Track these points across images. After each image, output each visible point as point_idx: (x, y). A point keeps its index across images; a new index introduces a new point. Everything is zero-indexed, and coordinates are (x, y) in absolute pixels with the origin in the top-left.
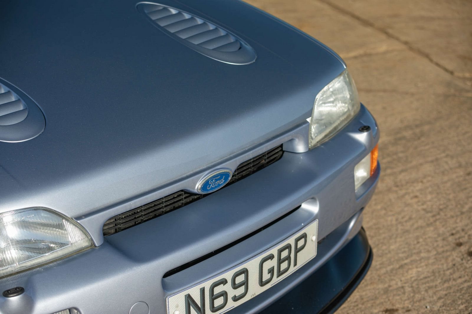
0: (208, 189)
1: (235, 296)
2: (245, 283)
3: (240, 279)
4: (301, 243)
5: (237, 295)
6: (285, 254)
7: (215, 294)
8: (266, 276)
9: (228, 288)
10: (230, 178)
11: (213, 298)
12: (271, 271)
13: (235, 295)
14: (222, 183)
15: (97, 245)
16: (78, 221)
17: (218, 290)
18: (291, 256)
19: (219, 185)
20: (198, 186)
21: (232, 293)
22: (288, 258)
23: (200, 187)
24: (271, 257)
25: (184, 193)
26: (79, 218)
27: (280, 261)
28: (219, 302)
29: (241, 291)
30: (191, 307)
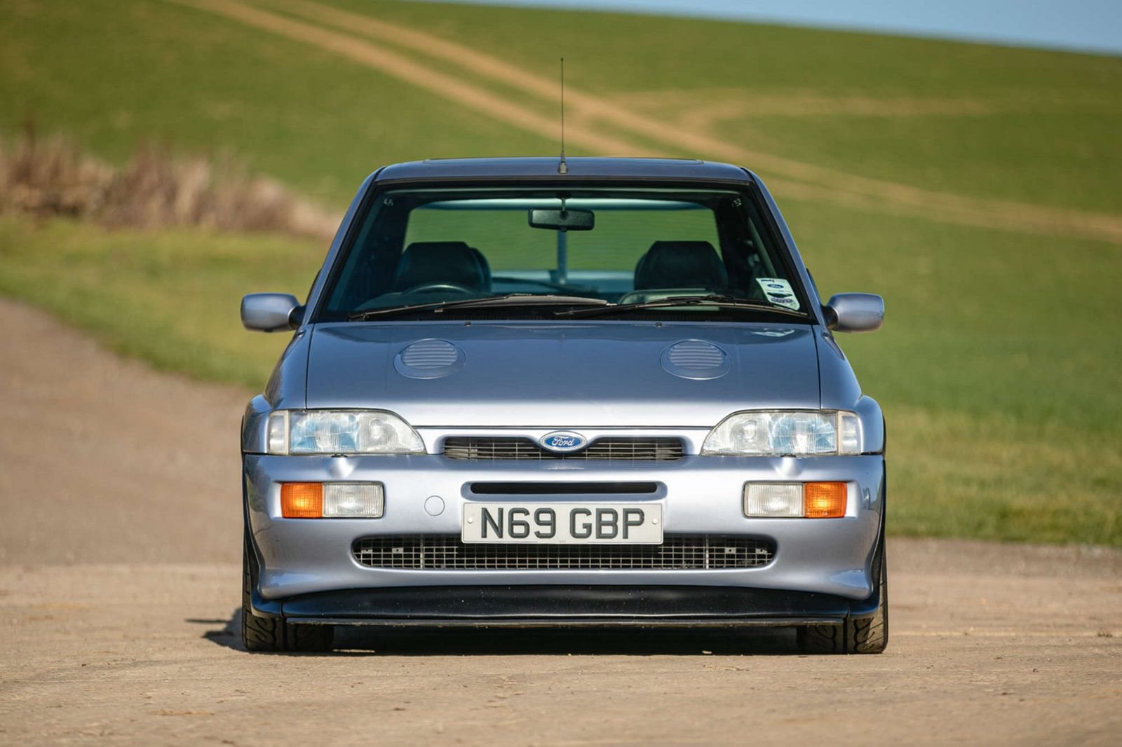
1: (539, 532)
2: (552, 524)
3: (545, 517)
4: (633, 517)
5: (541, 532)
6: (607, 517)
7: (514, 519)
8: (580, 530)
9: (530, 519)
10: (583, 445)
11: (512, 524)
12: (588, 527)
15: (428, 453)
17: (517, 517)
18: (618, 523)
21: (534, 527)
22: (614, 524)
24: (588, 513)
26: (420, 427)
27: (600, 523)
28: (519, 530)
29: (546, 530)
30: (488, 522)
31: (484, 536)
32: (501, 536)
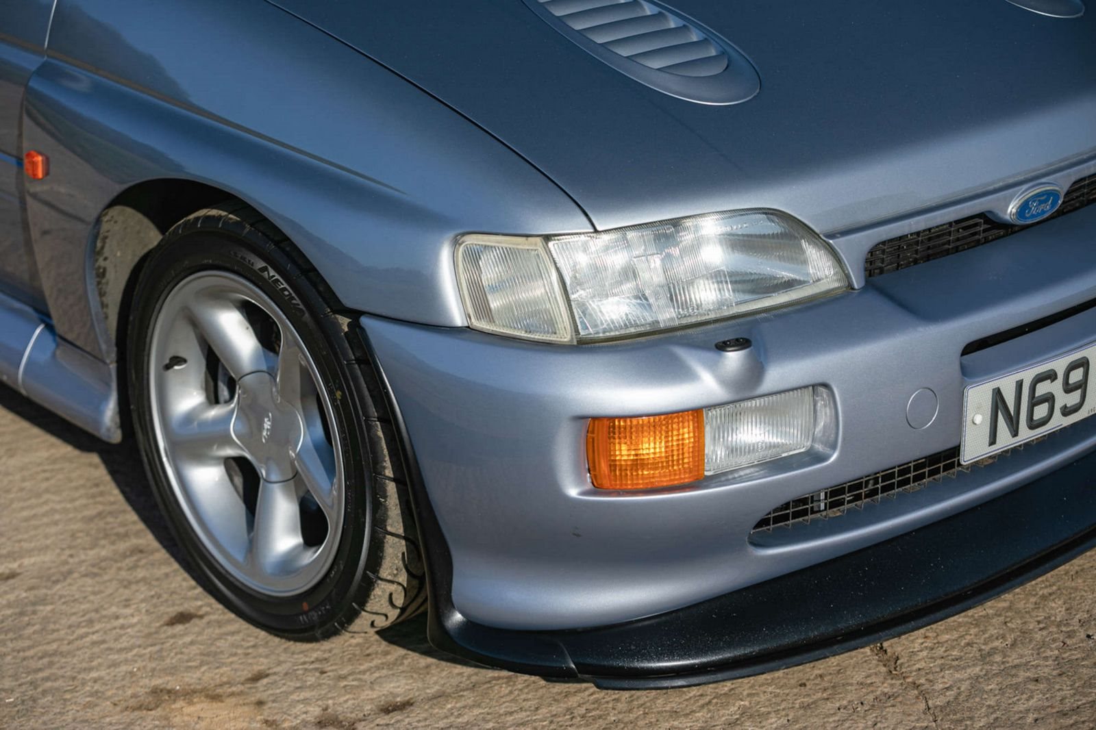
0: (1027, 215)
1: (1065, 407)
2: (1083, 386)
3: (1076, 376)
5: (1068, 406)
7: (1037, 395)
9: (1056, 388)
10: (1060, 202)
11: (1034, 402)
13: (1066, 405)
14: (1048, 209)
15: (856, 287)
16: (831, 241)
17: (1042, 389)
19: (1043, 212)
20: (1012, 208)
21: (1063, 399)
23: (1014, 211)
25: (982, 221)
26: (832, 236)
28: (1041, 411)
29: (1074, 398)
30: (1000, 413)
31: (993, 441)
32: (1015, 433)
